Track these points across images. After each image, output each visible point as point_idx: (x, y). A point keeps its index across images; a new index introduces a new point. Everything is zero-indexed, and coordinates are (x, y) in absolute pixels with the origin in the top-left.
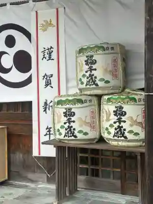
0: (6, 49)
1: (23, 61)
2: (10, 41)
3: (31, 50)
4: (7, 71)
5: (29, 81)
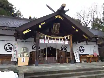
0: (8, 47)
1: (11, 48)
2: (9, 46)
3: (13, 47)
4: (8, 50)
5: (12, 51)
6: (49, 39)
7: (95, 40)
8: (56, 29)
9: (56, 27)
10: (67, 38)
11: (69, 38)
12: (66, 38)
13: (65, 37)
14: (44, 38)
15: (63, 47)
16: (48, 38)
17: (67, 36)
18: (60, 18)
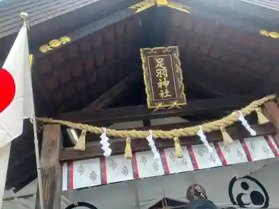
6: (128, 148)
8: (166, 83)
9: (162, 71)
10: (252, 118)
11: (263, 119)
12: (245, 123)
13: (239, 115)
14: (93, 153)
15: (237, 189)
16: (124, 144)
17: (248, 109)
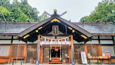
7: (112, 38)
8: (56, 31)
18: (57, 22)
